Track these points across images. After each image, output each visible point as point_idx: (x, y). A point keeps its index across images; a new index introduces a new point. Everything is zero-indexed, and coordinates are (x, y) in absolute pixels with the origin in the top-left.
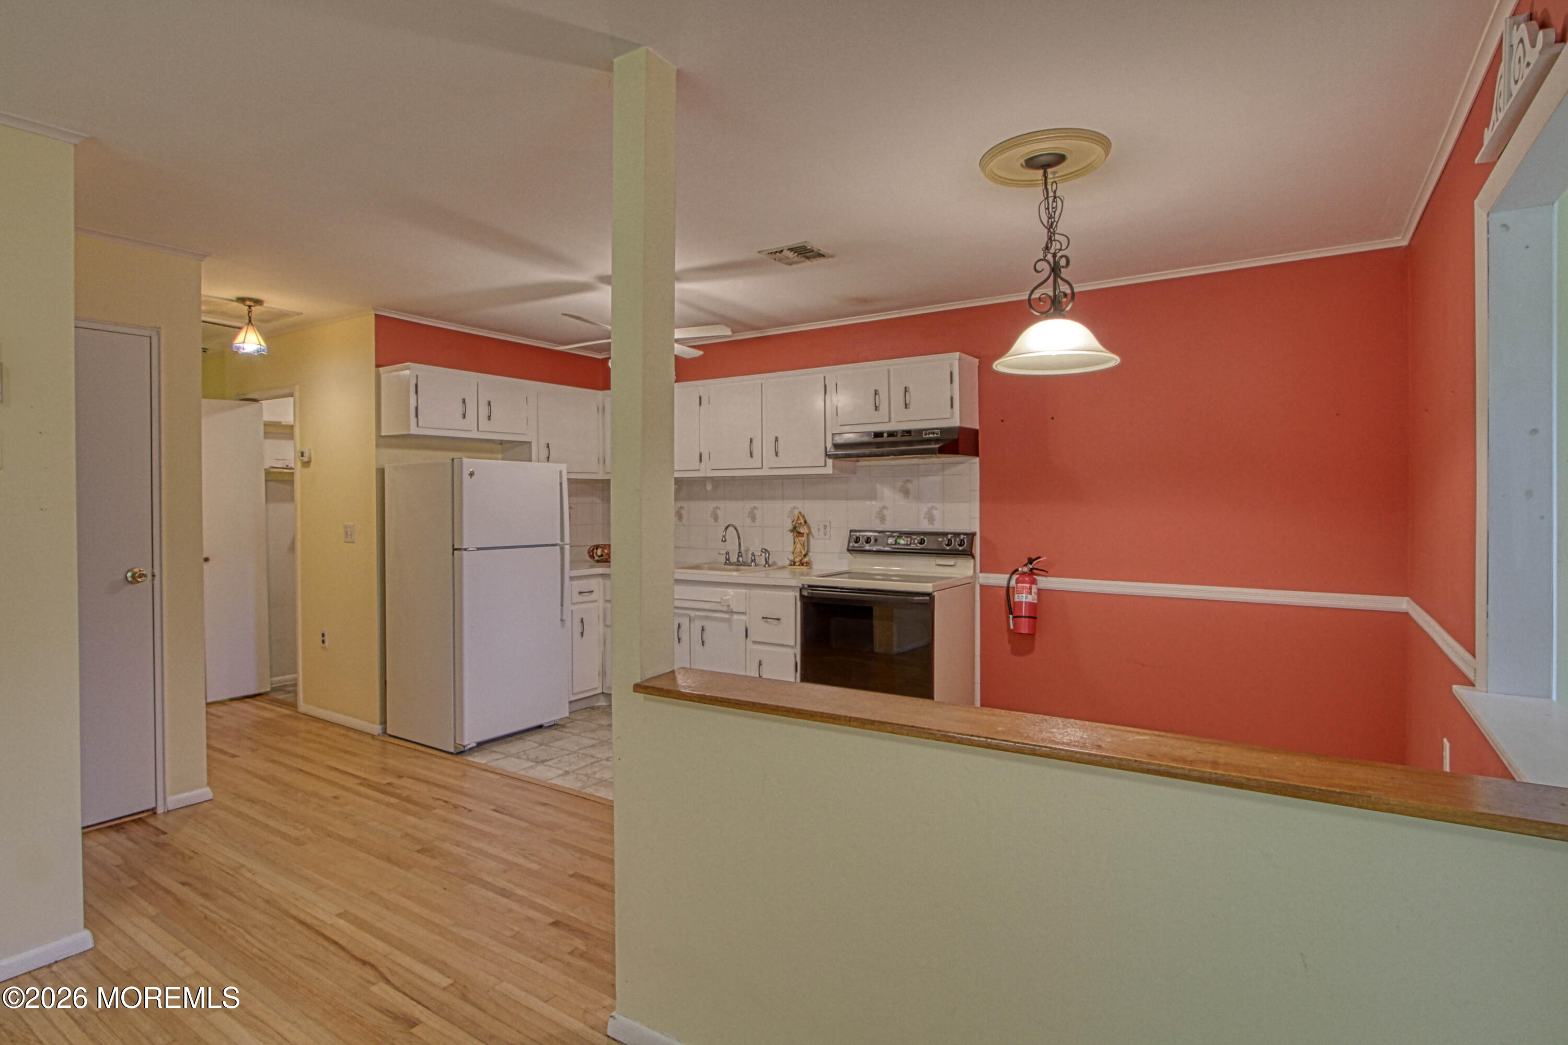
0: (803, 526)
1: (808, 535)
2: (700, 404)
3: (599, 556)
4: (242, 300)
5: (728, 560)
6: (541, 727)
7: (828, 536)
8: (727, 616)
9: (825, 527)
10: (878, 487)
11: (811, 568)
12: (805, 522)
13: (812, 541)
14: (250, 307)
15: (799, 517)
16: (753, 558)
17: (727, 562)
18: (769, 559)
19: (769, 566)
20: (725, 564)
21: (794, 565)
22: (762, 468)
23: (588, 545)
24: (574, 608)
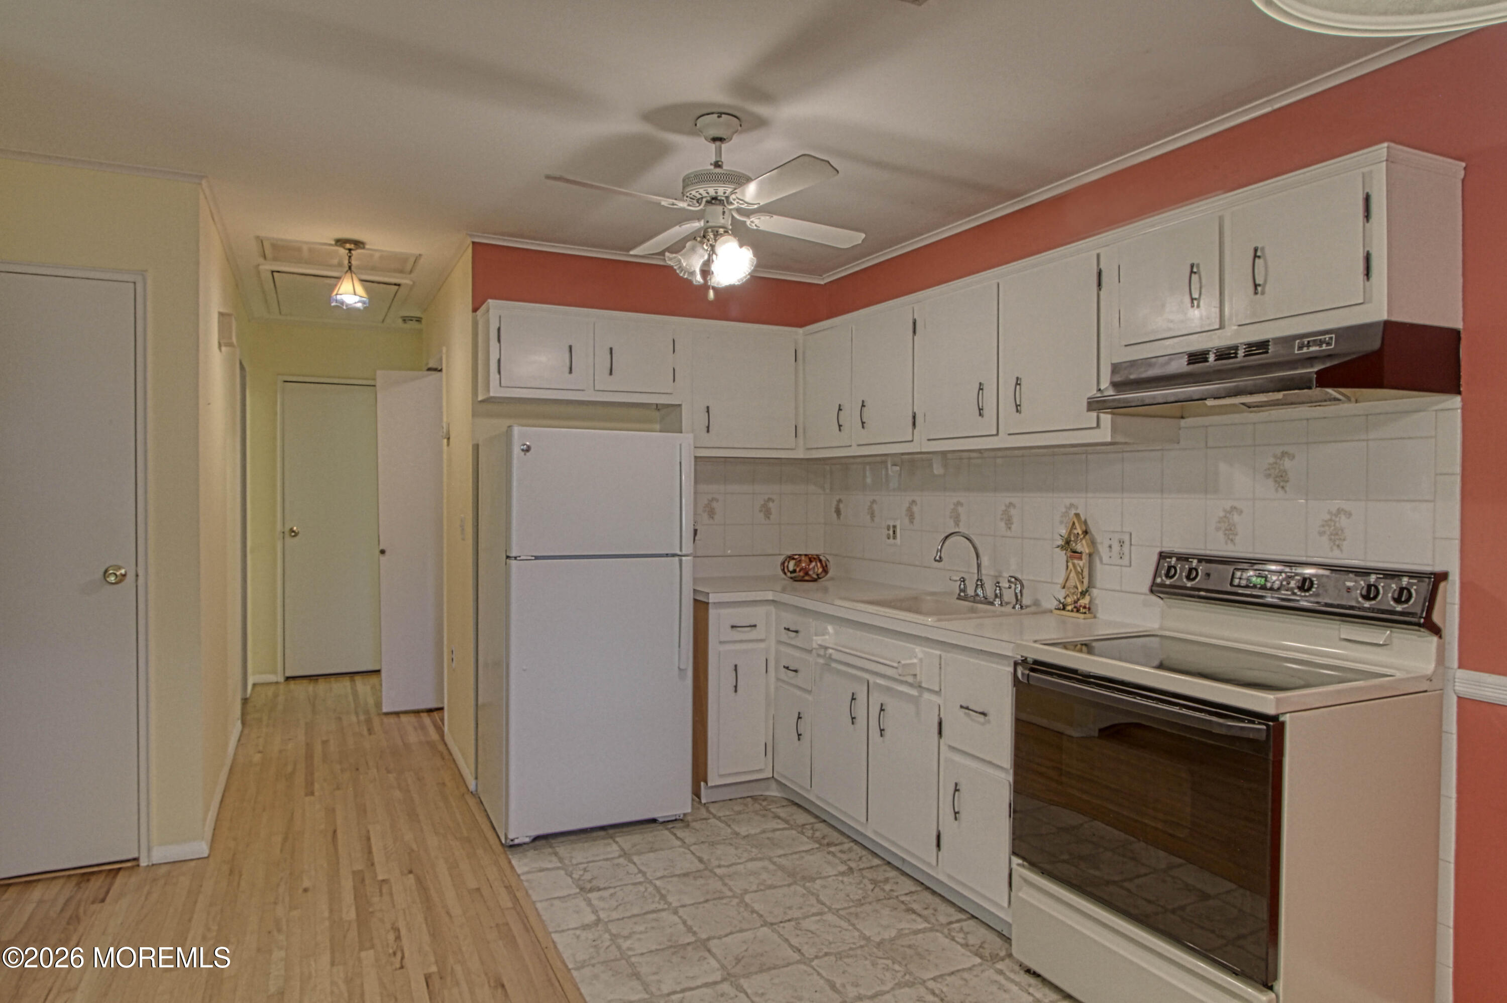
0: (1081, 540)
1: (1090, 555)
2: (914, 332)
3: (791, 572)
4: (340, 242)
5: (964, 591)
6: (654, 821)
7: (1126, 561)
8: (914, 692)
9: (1121, 543)
10: (1223, 467)
11: (1095, 617)
12: (1086, 532)
13: (1099, 568)
14: (350, 250)
15: (1074, 523)
16: (998, 592)
17: (962, 594)
18: (1021, 595)
19: (1022, 607)
20: (959, 598)
21: (1064, 609)
22: (997, 434)
23: (782, 555)
24: (722, 648)
